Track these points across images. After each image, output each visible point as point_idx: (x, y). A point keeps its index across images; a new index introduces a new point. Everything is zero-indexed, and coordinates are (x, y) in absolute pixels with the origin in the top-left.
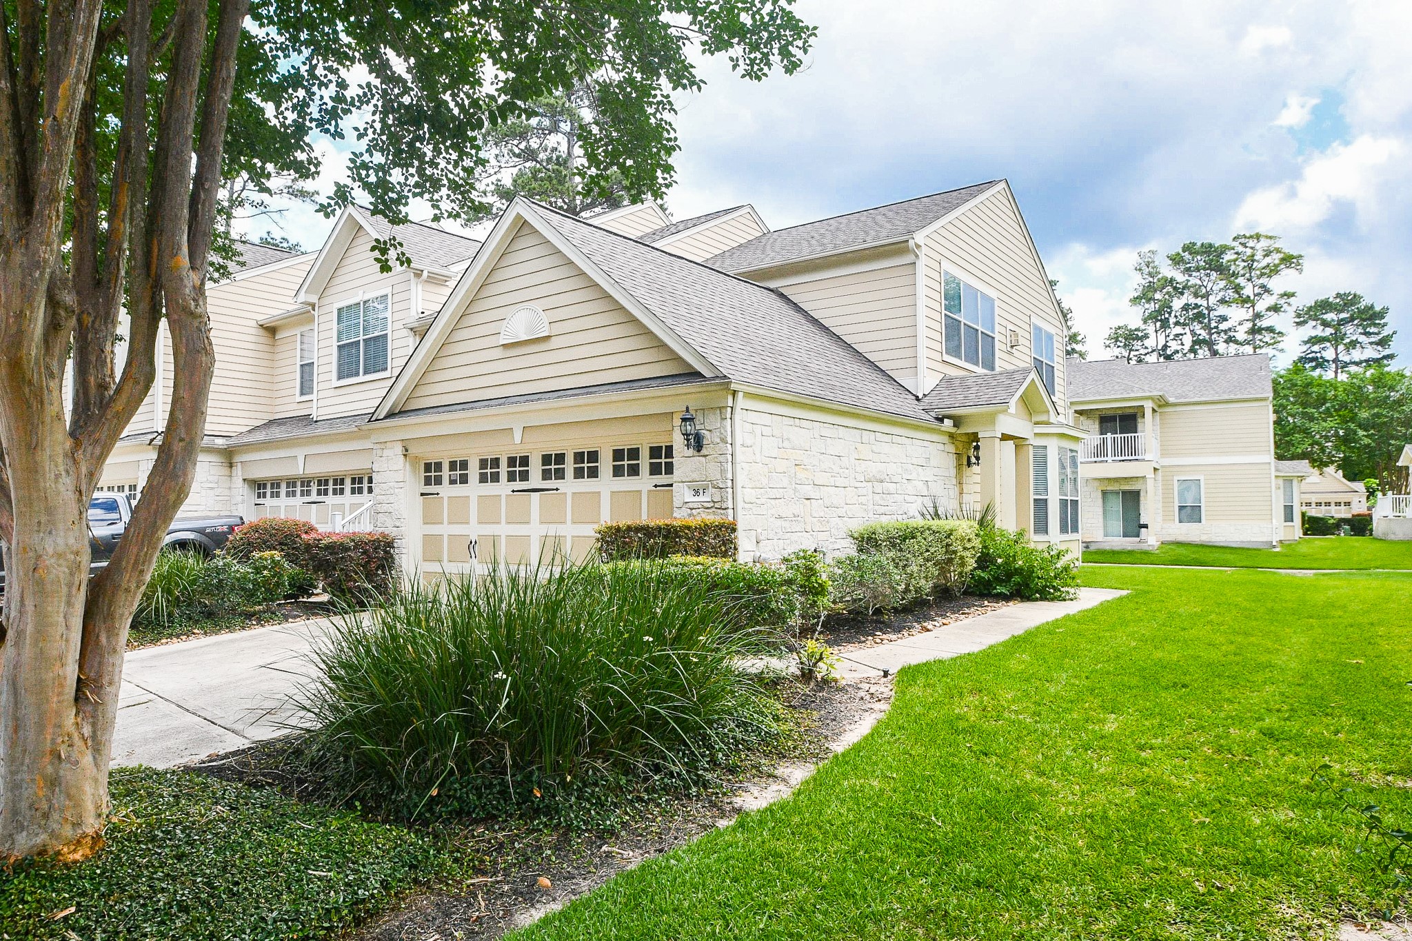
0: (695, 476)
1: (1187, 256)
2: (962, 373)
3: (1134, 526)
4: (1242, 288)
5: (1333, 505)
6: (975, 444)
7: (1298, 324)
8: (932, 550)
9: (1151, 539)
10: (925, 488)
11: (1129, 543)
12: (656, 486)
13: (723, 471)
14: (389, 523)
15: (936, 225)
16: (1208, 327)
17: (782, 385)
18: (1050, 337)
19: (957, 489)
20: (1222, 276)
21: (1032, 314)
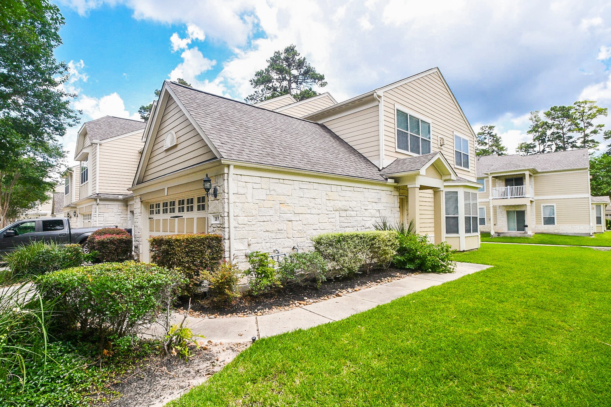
0: (215, 210)
1: (553, 112)
2: (408, 157)
3: (522, 225)
4: (579, 124)
7: (606, 138)
8: (359, 248)
9: (530, 232)
10: (377, 213)
15: (391, 87)
16: (564, 142)
18: (466, 141)
19: (400, 213)
20: (569, 120)
21: (454, 130)
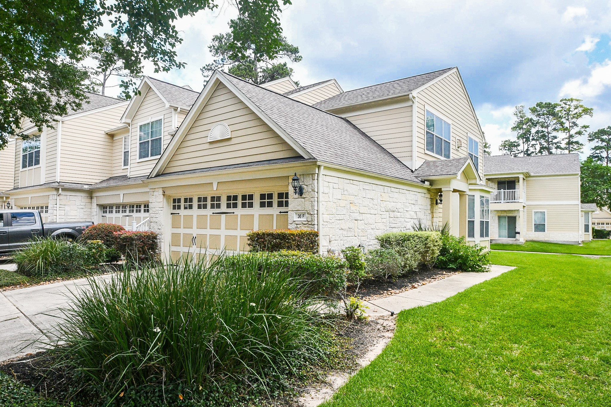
0: (299, 208)
1: (538, 108)
2: (434, 159)
3: (513, 233)
4: (564, 123)
5: (605, 224)
6: (440, 194)
7: (590, 140)
8: (418, 246)
9: (521, 239)
10: (415, 215)
11: (510, 241)
12: (280, 212)
13: (313, 206)
14: (156, 227)
15: (423, 88)
16: (547, 141)
17: (344, 163)
18: (476, 143)
19: (431, 216)
20: (555, 118)
21: (468, 132)
